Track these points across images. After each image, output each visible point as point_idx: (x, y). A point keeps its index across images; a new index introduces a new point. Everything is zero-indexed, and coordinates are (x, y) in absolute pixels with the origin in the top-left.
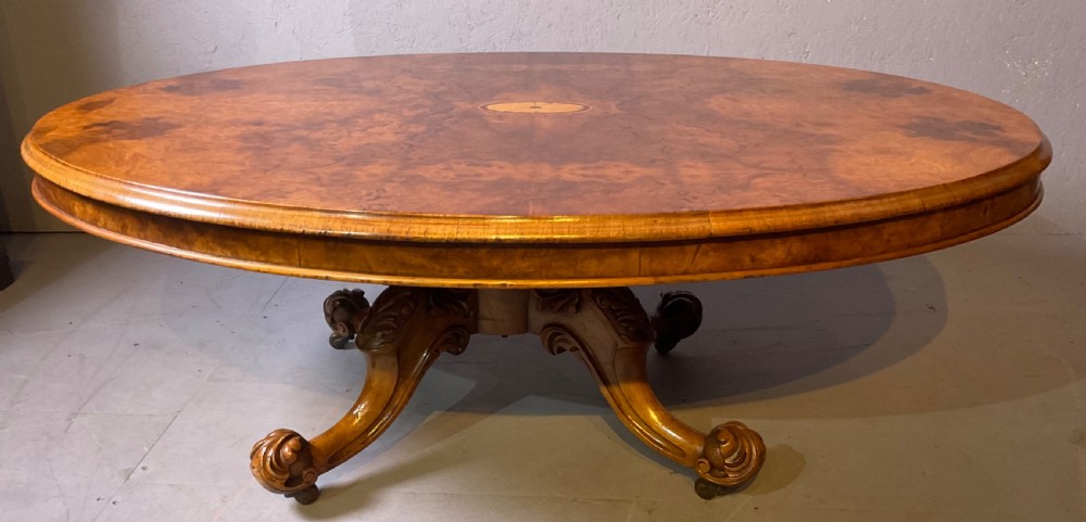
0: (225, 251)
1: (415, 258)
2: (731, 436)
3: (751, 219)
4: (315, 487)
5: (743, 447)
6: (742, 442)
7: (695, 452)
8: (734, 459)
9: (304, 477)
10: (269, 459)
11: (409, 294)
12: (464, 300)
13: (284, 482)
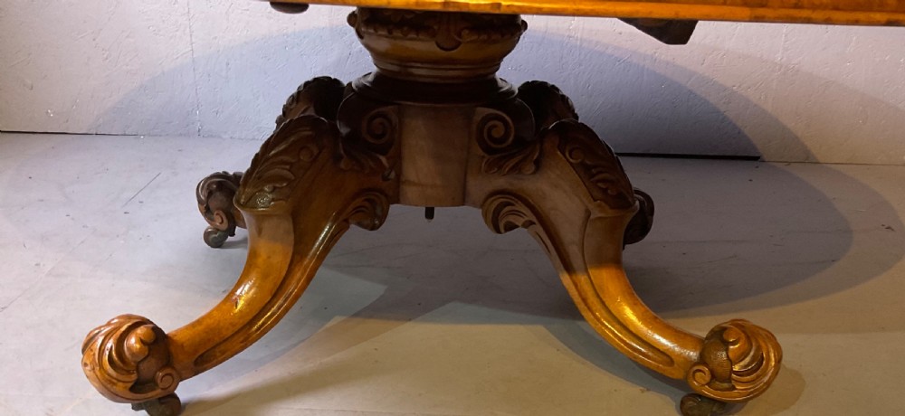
2: (743, 336)
4: (176, 397)
6: (757, 341)
7: (687, 360)
8: (746, 366)
9: (159, 381)
10: (107, 353)
11: (310, 133)
12: (383, 155)
13: (130, 385)
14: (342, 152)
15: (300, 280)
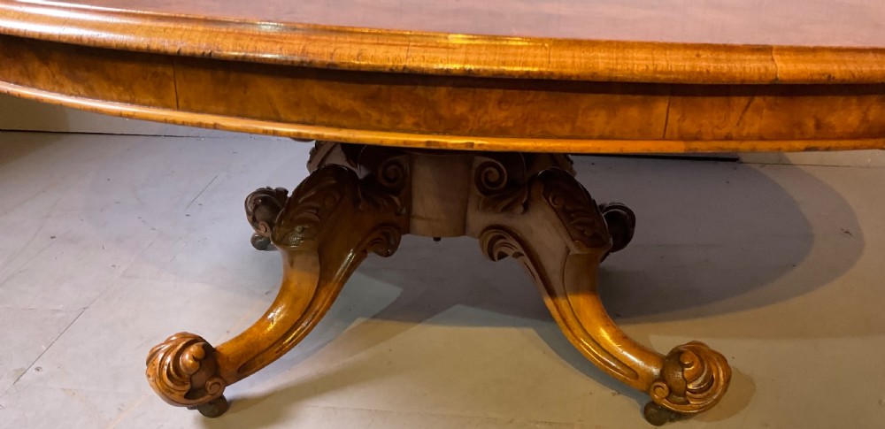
0: (76, 86)
1: (340, 98)
2: (697, 360)
3: (828, 62)
4: (222, 398)
5: (710, 371)
6: (709, 365)
7: (650, 375)
8: (700, 385)
9: (208, 388)
10: (166, 367)
11: (334, 182)
12: (396, 195)
13: (184, 393)
14: (361, 197)
15: (325, 300)
